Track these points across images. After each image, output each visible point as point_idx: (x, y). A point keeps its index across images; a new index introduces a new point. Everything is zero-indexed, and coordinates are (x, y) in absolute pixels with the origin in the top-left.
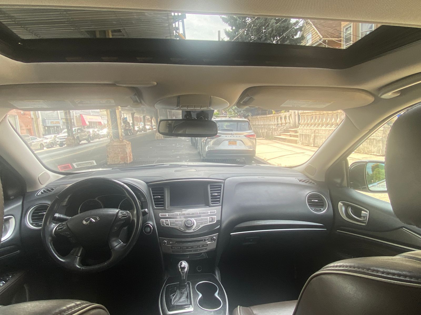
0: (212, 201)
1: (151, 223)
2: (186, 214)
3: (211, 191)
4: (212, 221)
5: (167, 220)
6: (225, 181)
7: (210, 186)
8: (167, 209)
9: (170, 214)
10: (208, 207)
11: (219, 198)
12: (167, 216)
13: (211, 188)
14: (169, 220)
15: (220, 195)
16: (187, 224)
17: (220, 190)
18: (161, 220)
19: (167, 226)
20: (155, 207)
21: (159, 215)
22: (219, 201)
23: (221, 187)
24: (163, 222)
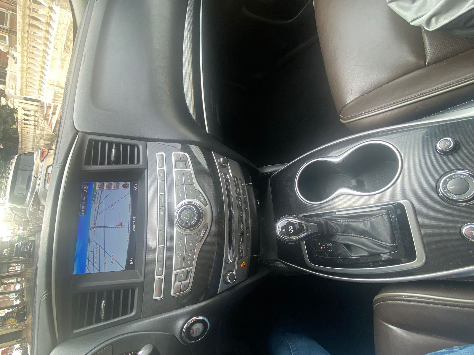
0: (132, 162)
1: (180, 323)
2: (162, 226)
3: (102, 163)
4: (185, 161)
5: (176, 275)
6: (80, 132)
7: (88, 163)
8: (141, 279)
9: (158, 269)
10: (146, 171)
11: (125, 146)
12: (163, 277)
13: (95, 164)
14: (174, 272)
15: (118, 145)
16: (190, 221)
17: (103, 143)
18: (172, 294)
19: (192, 275)
20: (133, 313)
21: (157, 301)
22: (133, 147)
23: (97, 142)
24: (179, 289)
